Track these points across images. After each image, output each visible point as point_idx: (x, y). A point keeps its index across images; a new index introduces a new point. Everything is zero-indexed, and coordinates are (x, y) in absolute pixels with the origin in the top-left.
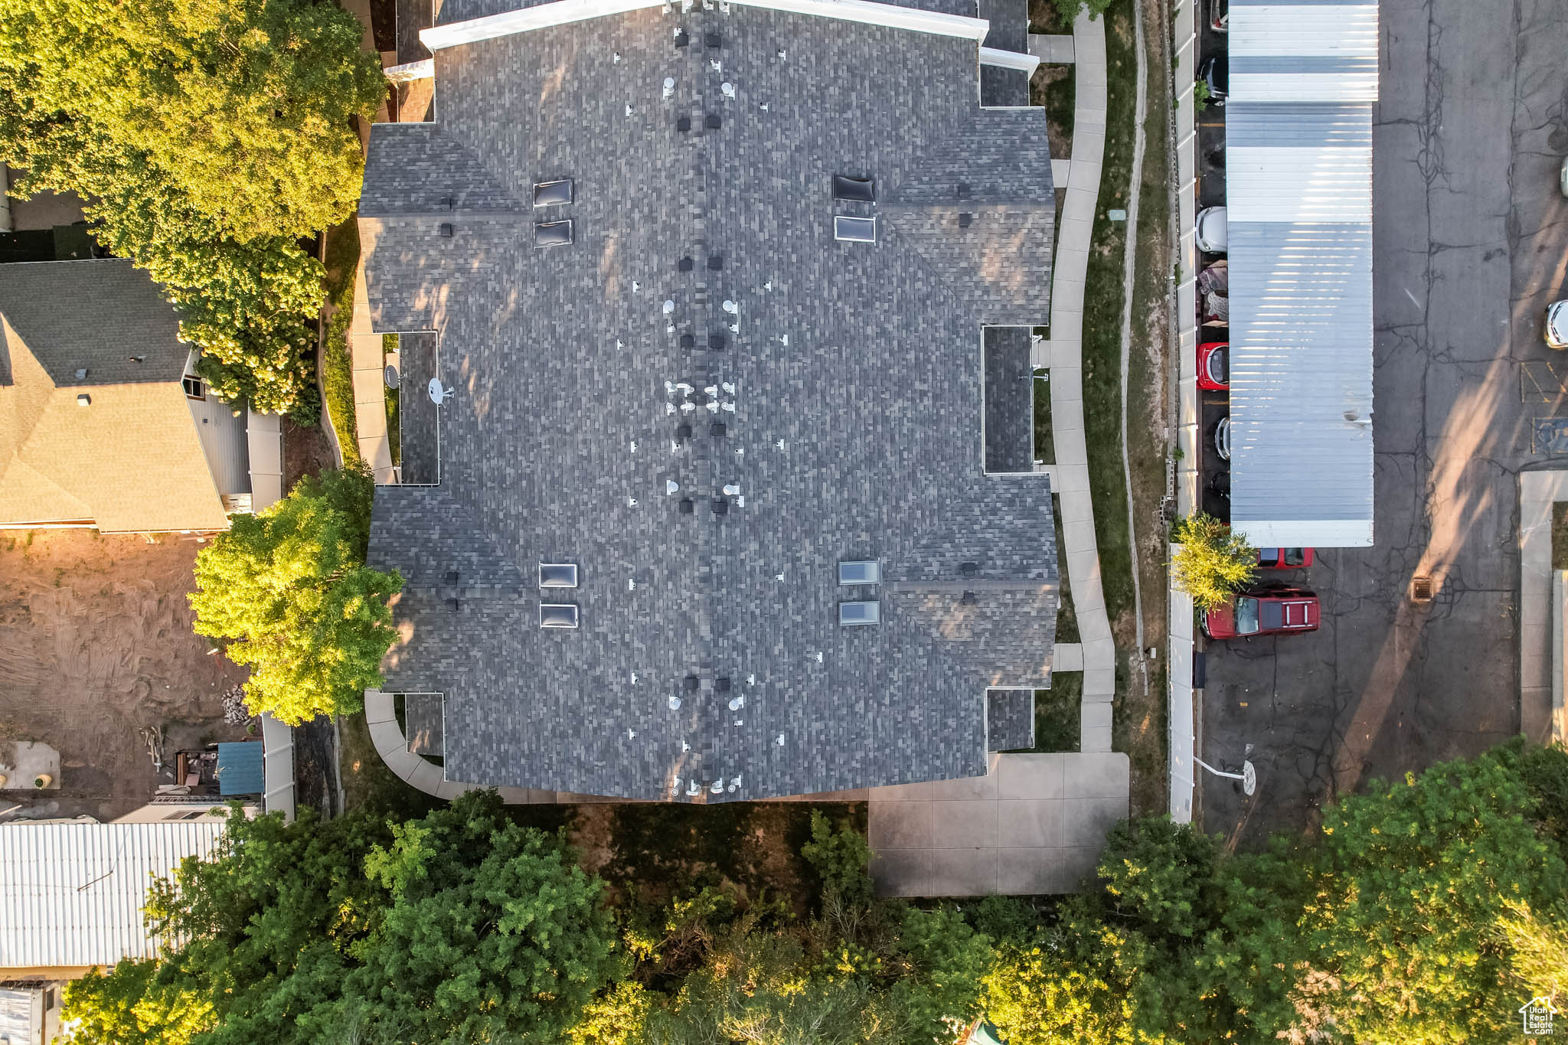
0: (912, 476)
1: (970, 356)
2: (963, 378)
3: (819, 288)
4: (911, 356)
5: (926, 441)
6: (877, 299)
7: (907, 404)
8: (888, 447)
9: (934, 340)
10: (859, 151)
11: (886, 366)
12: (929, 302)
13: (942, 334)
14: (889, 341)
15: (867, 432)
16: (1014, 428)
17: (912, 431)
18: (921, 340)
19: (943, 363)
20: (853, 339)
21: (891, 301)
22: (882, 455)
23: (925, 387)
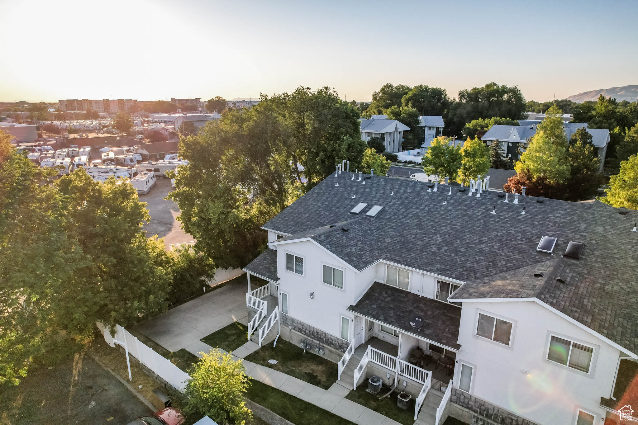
0: (402, 236)
1: (449, 272)
2: (438, 266)
3: (516, 227)
4: (463, 250)
5: (415, 244)
6: (501, 245)
7: (438, 242)
8: (421, 232)
9: (467, 260)
10: (602, 259)
11: (462, 239)
12: (491, 264)
13: (469, 264)
14: (475, 244)
15: (433, 227)
16: (392, 315)
17: (423, 241)
18: (469, 256)
19: (452, 260)
20: (483, 232)
21: (498, 249)
22: (419, 229)
23: (443, 250)
